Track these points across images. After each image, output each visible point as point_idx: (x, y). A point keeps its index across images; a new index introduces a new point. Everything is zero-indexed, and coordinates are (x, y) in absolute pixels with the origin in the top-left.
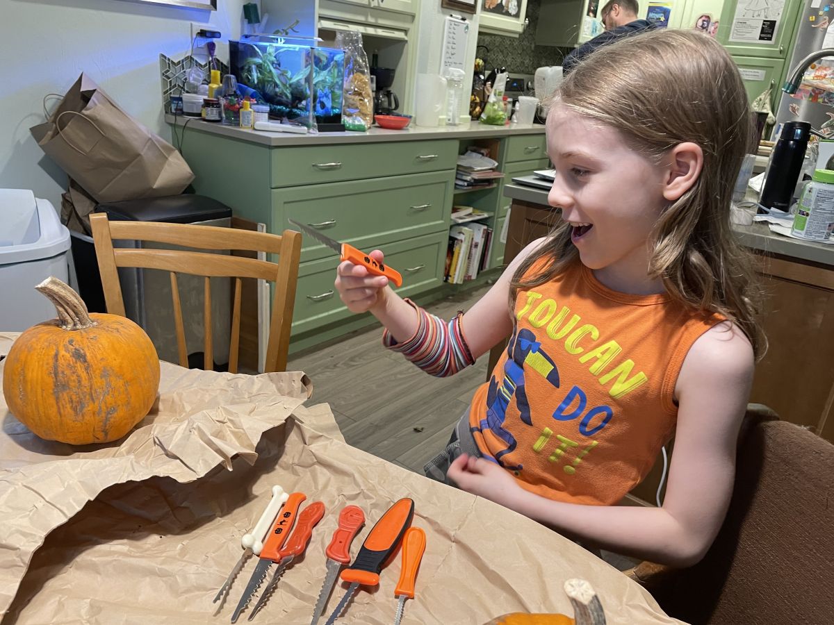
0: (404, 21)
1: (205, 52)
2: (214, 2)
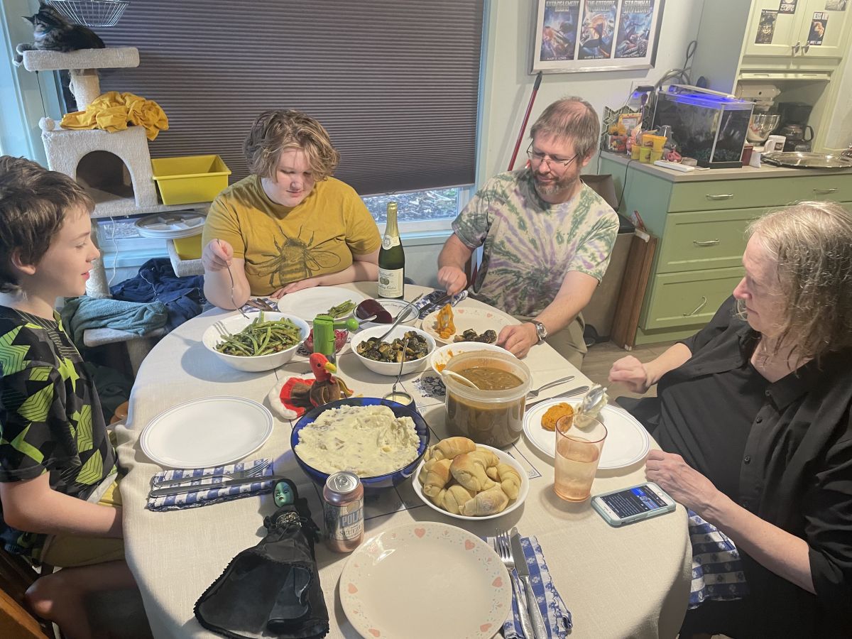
0: (828, 64)
1: (640, 101)
2: (653, 63)
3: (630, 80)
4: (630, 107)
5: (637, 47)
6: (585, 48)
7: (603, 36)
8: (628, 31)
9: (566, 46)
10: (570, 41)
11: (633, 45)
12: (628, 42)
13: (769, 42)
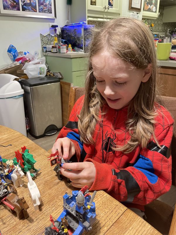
0: (116, 16)
1: (54, 32)
2: (55, 16)
3: (48, 23)
4: (51, 34)
5: (47, 9)
6: (24, 6)
7: (31, 2)
8: (42, 1)
9: (15, 4)
10: (17, 2)
11: (45, 7)
12: (43, 6)
13: (95, 5)
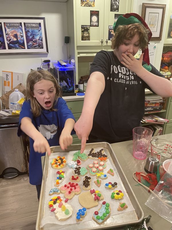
1: (47, 66)
3: (41, 58)
5: (38, 44)
6: (11, 44)
7: (18, 39)
8: (31, 37)
9: (0, 43)
11: (35, 43)
12: (32, 42)
